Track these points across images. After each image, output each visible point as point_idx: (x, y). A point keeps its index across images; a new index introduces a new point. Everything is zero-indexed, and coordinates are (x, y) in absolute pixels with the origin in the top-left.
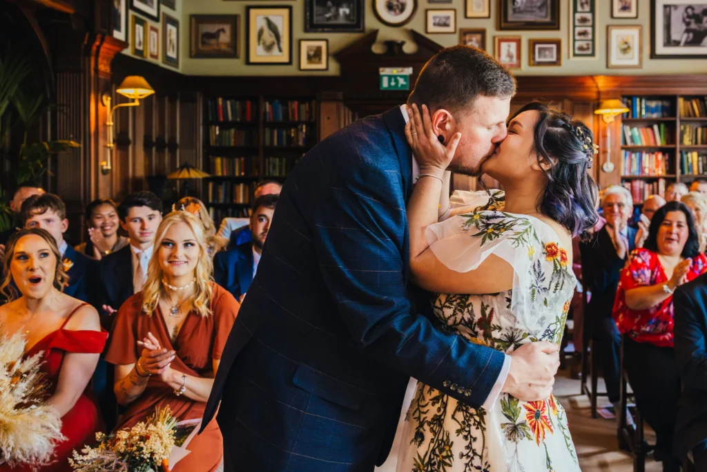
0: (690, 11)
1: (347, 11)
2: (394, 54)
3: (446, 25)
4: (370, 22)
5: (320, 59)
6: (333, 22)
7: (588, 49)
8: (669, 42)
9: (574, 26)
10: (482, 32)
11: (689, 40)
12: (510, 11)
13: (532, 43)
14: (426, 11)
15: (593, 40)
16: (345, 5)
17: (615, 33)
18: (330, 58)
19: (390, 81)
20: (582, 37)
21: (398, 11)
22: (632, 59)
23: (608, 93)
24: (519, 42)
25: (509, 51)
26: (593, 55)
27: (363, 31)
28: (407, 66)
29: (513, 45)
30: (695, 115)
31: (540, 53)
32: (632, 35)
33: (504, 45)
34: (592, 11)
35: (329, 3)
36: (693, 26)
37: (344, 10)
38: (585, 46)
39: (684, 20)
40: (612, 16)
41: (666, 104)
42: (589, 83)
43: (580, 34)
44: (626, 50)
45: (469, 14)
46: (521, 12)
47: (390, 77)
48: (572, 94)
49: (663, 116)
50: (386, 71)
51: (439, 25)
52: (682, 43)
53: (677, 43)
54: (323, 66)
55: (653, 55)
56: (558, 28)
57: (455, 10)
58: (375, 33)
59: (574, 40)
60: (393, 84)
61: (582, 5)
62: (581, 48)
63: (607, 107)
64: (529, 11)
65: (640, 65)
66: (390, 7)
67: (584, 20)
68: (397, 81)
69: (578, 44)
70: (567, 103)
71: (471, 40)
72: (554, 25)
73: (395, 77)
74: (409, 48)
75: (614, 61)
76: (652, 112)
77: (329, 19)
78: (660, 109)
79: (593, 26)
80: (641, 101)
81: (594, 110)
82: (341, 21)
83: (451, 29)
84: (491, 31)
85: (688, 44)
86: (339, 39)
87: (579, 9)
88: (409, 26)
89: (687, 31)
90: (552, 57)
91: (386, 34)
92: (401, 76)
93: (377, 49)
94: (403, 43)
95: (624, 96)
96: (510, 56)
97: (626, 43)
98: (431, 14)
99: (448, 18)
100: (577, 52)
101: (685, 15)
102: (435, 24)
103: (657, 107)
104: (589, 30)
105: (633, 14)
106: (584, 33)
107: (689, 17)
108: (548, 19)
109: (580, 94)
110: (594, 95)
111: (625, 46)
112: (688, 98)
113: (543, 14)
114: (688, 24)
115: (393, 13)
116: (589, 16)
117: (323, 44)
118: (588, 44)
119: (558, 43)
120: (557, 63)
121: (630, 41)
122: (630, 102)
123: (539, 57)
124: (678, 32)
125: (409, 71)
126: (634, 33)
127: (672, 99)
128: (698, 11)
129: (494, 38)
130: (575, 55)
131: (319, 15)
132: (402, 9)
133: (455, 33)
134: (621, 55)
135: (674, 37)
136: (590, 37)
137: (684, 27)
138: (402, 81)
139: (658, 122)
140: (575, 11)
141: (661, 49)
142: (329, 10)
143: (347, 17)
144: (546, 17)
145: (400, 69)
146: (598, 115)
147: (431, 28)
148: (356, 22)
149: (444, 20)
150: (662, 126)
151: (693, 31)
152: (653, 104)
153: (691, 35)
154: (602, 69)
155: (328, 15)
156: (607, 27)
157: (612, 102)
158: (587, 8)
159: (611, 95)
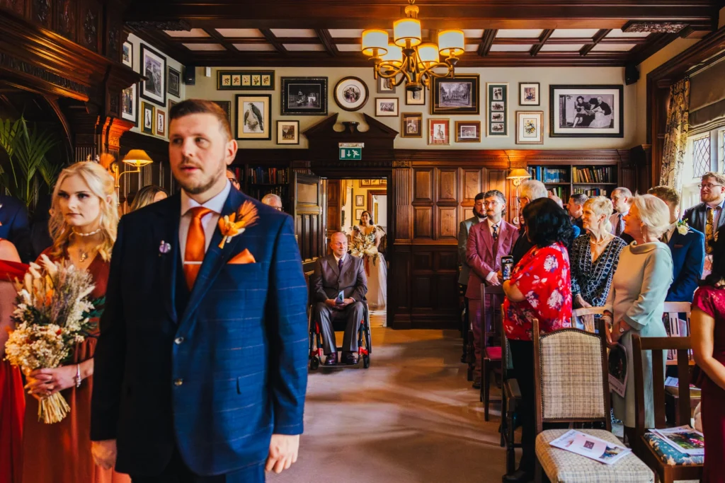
0: (580, 99)
1: (314, 99)
2: (350, 132)
3: (391, 110)
4: (332, 108)
5: (293, 136)
6: (303, 107)
7: (502, 129)
8: (564, 124)
9: (491, 112)
10: (419, 115)
11: (580, 122)
12: (441, 100)
13: (459, 124)
14: (376, 99)
15: (505, 122)
16: (312, 94)
17: (522, 117)
18: (301, 135)
19: (346, 153)
20: (496, 120)
21: (353, 99)
22: (535, 137)
23: (516, 163)
24: (447, 123)
25: (439, 130)
26: (505, 133)
27: (327, 114)
28: (361, 142)
29: (443, 126)
30: (586, 182)
31: (463, 131)
32: (535, 119)
33: (436, 126)
34: (505, 99)
35: (300, 93)
36: (583, 112)
37: (312, 98)
38: (499, 127)
39: (576, 107)
40: (520, 104)
41: (563, 172)
42: (502, 155)
43: (495, 117)
44: (531, 129)
45: (408, 103)
46: (449, 100)
47: (347, 150)
48: (489, 164)
49: (560, 182)
50: (343, 145)
51: (386, 110)
52: (574, 126)
53: (571, 125)
54: (295, 141)
55: (552, 134)
56: (478, 113)
57: (398, 98)
58: (336, 115)
59: (491, 122)
60: (349, 155)
61: (496, 95)
62: (496, 129)
63: (515, 175)
64: (454, 100)
65: (542, 142)
66: (347, 96)
67: (498, 107)
68: (352, 153)
69: (493, 125)
70: (485, 170)
71: (410, 122)
72: (475, 110)
73: (351, 149)
74: (362, 127)
75: (521, 138)
76: (552, 179)
77: (300, 105)
78: (558, 176)
79: (505, 112)
80: (543, 169)
81: (506, 177)
82: (309, 106)
83: (395, 113)
84: (426, 116)
85: (579, 125)
86: (308, 121)
87: (494, 98)
88: (361, 111)
89: (578, 116)
90: (473, 135)
91: (344, 117)
92: (355, 149)
93: (337, 128)
94: (357, 124)
95: (529, 166)
96: (440, 133)
97: (531, 125)
98: (379, 102)
99: (393, 104)
100: (492, 131)
101: (577, 103)
102: (382, 109)
103: (555, 174)
104: (502, 114)
105: (536, 102)
106: (498, 117)
107: (579, 104)
108: (470, 106)
109: (496, 164)
110: (505, 164)
111: (530, 127)
112: (579, 167)
113: (467, 101)
114: (579, 110)
115: (350, 100)
116: (502, 104)
117: (295, 124)
118: (501, 126)
119: (478, 124)
120: (477, 140)
121: (534, 123)
122: (534, 170)
123: (463, 135)
124: (571, 116)
125: (361, 145)
126: (538, 116)
127: (567, 168)
128: (587, 100)
129: (428, 120)
130: (491, 134)
131: (293, 102)
132: (357, 98)
133: (398, 116)
134: (526, 134)
135: (569, 120)
136: (503, 120)
137: (576, 113)
138: (356, 153)
139: (556, 186)
140: (491, 100)
141: (557, 130)
142: (300, 97)
143: (314, 104)
144: (469, 104)
145: (355, 144)
146: (509, 180)
147: (379, 112)
148: (321, 108)
149: (389, 106)
150: (560, 188)
151: (583, 116)
152: (553, 172)
153: (581, 118)
154: (513, 145)
155: (299, 102)
156: (516, 112)
157: (519, 171)
158: (500, 98)
159: (519, 165)
